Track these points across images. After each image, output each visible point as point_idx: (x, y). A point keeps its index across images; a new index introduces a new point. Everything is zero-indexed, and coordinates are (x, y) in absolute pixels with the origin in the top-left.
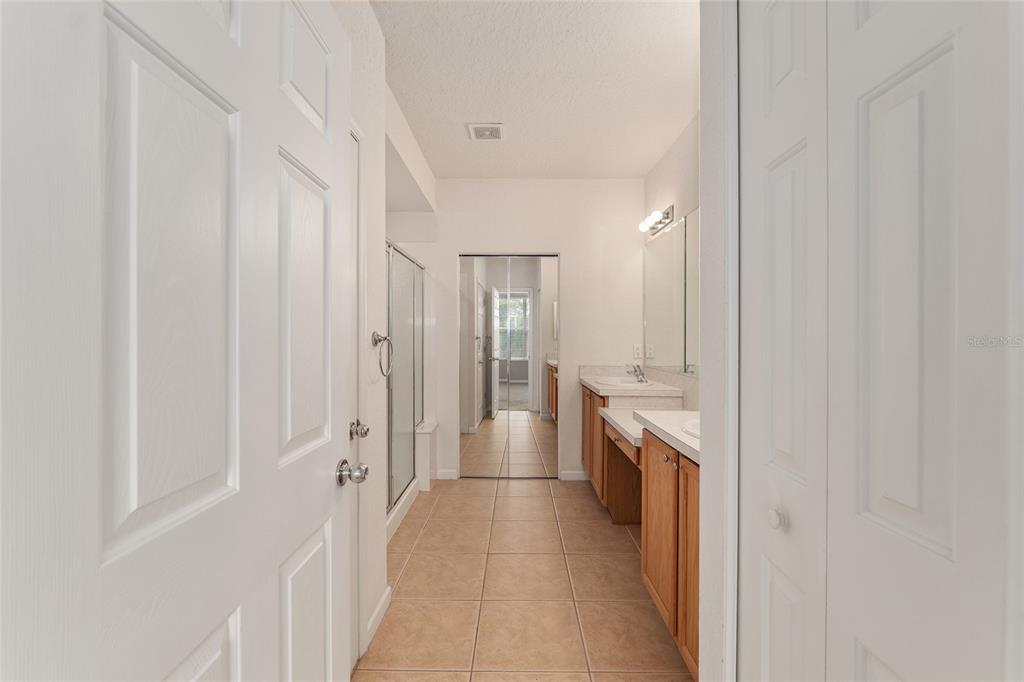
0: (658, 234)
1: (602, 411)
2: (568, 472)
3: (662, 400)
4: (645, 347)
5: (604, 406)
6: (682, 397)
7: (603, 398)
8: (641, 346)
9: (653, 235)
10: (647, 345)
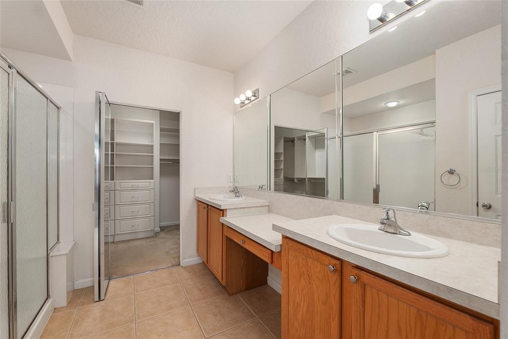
0: (245, 107)
1: (223, 220)
2: (187, 260)
3: (258, 209)
4: (234, 175)
5: (223, 216)
6: (268, 206)
7: (223, 210)
8: (232, 174)
9: (241, 107)
10: (235, 174)
